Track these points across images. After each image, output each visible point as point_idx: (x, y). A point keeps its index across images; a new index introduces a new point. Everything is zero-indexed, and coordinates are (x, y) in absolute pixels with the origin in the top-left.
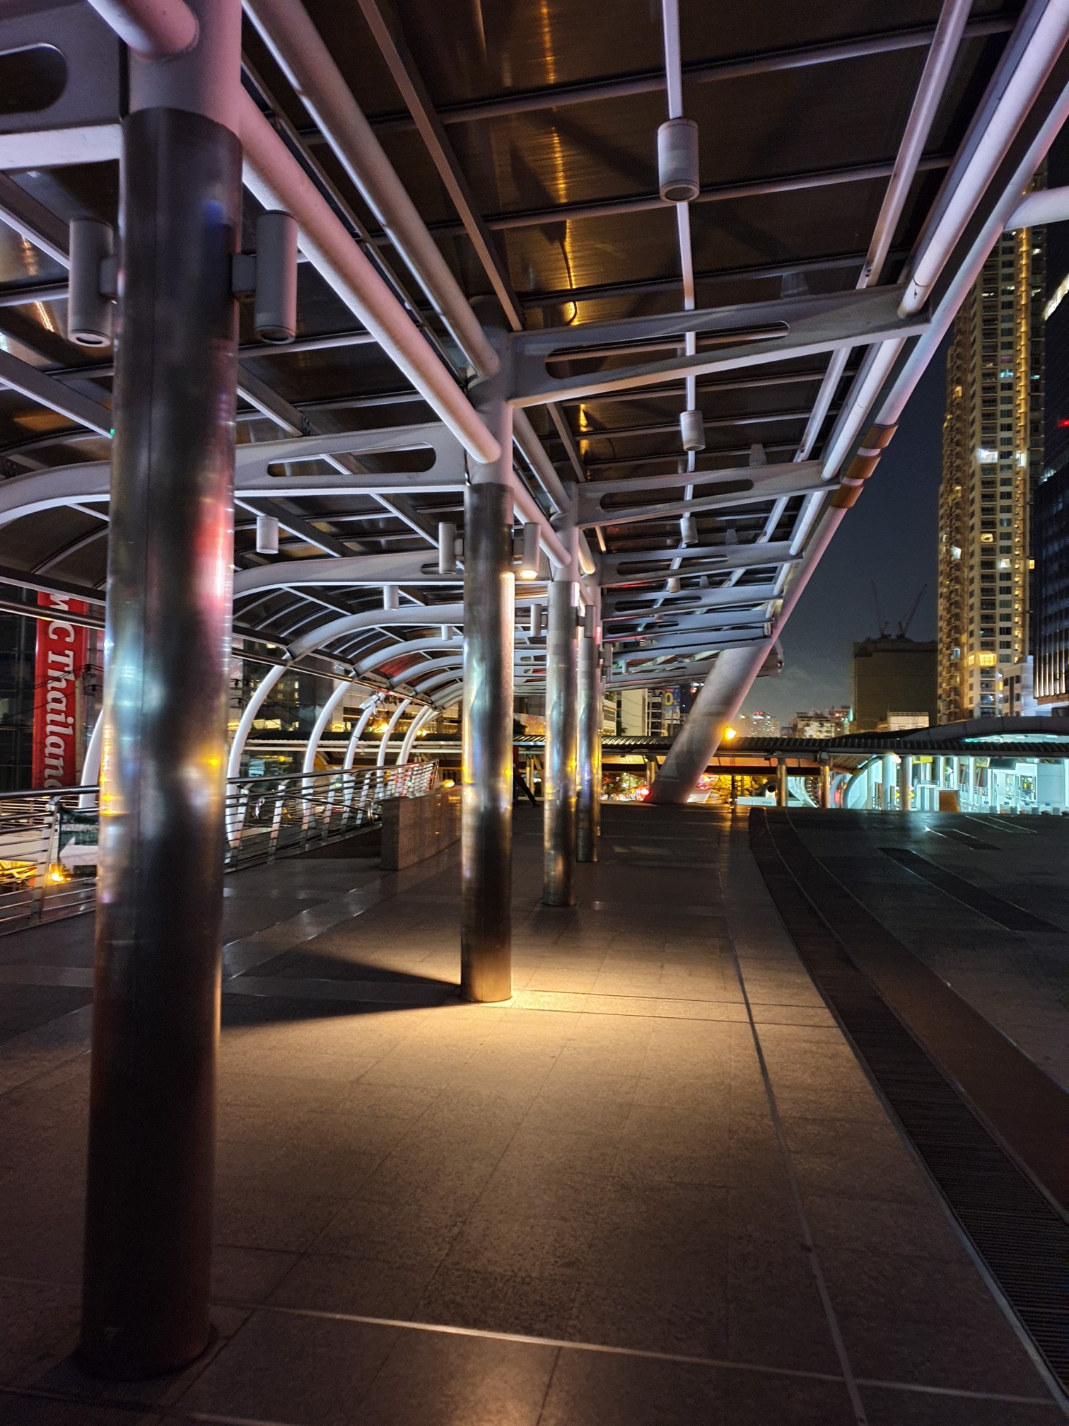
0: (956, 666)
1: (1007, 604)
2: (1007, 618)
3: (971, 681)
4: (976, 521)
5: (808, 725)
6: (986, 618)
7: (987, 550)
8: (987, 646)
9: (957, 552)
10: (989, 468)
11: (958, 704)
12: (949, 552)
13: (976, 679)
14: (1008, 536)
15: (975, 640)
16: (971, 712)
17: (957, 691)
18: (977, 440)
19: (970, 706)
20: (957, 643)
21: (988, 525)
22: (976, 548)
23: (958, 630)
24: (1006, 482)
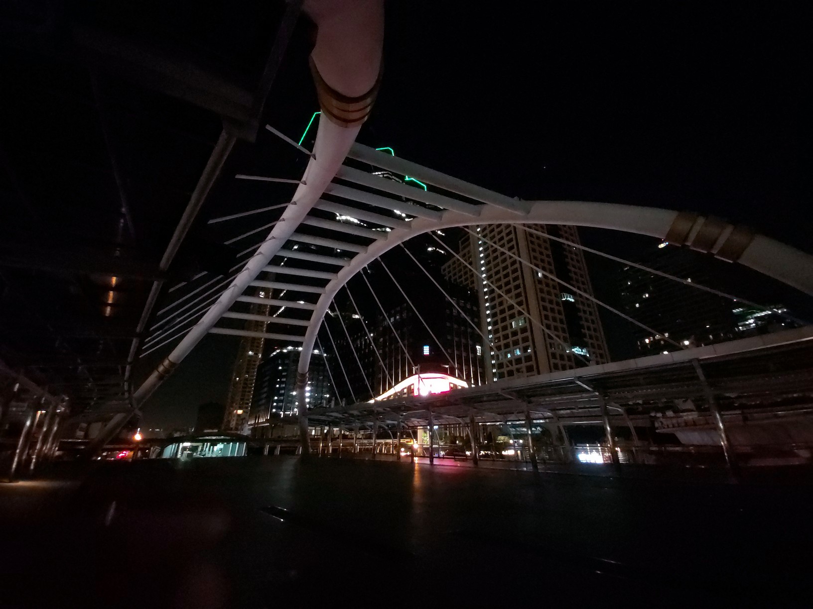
0: (231, 413)
1: (249, 396)
2: (248, 400)
3: (234, 418)
4: (244, 370)
5: (176, 433)
6: (242, 399)
7: (246, 379)
8: (240, 408)
9: (238, 379)
10: (251, 356)
11: (229, 426)
12: (235, 379)
13: (235, 418)
14: (253, 376)
15: (238, 406)
16: (232, 428)
17: (229, 422)
18: (249, 348)
19: (231, 427)
20: (232, 407)
21: (247, 373)
22: (242, 378)
23: (232, 402)
24: (254, 361)
